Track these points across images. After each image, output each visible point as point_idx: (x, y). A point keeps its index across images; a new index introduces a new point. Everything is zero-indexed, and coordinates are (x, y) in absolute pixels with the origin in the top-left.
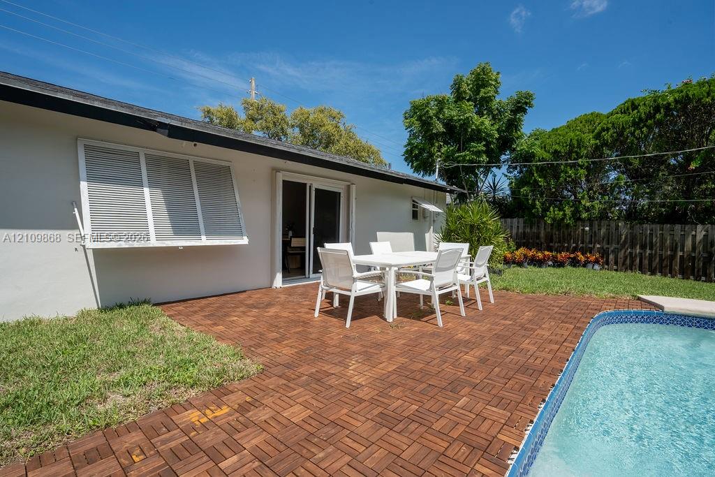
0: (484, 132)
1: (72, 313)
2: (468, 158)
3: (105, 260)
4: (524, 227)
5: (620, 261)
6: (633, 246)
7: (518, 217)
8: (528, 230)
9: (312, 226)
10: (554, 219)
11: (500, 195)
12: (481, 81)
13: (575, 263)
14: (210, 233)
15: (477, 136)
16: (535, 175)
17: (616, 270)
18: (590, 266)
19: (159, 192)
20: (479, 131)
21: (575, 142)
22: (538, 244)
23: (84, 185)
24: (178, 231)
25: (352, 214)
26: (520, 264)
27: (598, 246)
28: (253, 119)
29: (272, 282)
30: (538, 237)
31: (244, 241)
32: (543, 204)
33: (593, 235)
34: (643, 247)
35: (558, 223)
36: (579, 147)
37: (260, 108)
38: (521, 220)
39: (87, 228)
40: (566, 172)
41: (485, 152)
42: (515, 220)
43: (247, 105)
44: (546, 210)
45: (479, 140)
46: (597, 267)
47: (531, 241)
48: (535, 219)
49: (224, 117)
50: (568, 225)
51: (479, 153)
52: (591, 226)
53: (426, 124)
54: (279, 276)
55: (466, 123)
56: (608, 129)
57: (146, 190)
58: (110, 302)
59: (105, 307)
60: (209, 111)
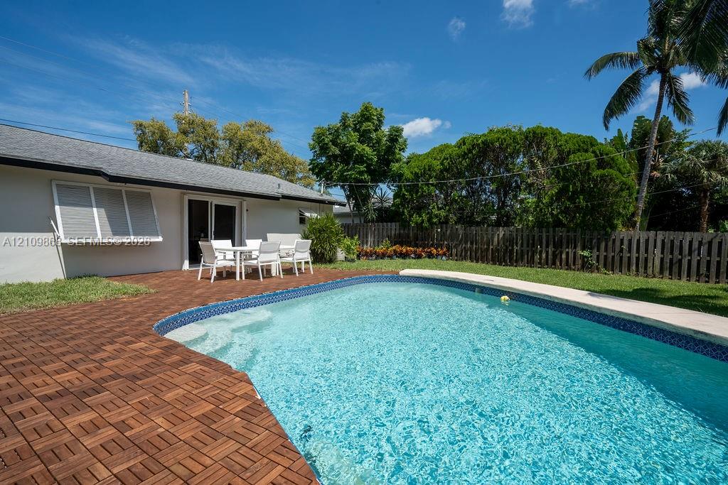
0: (365, 157)
1: (50, 281)
2: (353, 176)
3: (70, 251)
4: (400, 229)
5: (459, 254)
6: (466, 243)
7: (395, 222)
8: (402, 232)
9: (213, 230)
10: (416, 223)
11: (386, 205)
12: (365, 116)
13: (430, 256)
14: (136, 234)
15: (361, 159)
16: (403, 190)
17: (456, 260)
18: (440, 257)
19: (103, 211)
20: (362, 156)
21: (427, 167)
22: (408, 242)
23: (57, 208)
24: (115, 233)
25: (243, 221)
26: (390, 257)
27: (446, 243)
28: (185, 133)
29: (182, 267)
30: (409, 237)
31: (160, 239)
32: (409, 212)
33: (443, 234)
34: (472, 243)
35: (419, 226)
36: (429, 170)
37: (191, 123)
38: (398, 224)
39: (61, 233)
40: (423, 189)
41: (366, 172)
42: (393, 224)
43: (179, 120)
44: (411, 216)
45: (362, 162)
46: (444, 258)
47: (404, 240)
48: (405, 224)
49: (156, 131)
50: (426, 229)
51: (361, 173)
52: (441, 228)
53: (324, 149)
54: (187, 263)
55: (353, 148)
56: (447, 159)
57: (95, 210)
58: (72, 275)
59: (69, 278)
60: (141, 125)
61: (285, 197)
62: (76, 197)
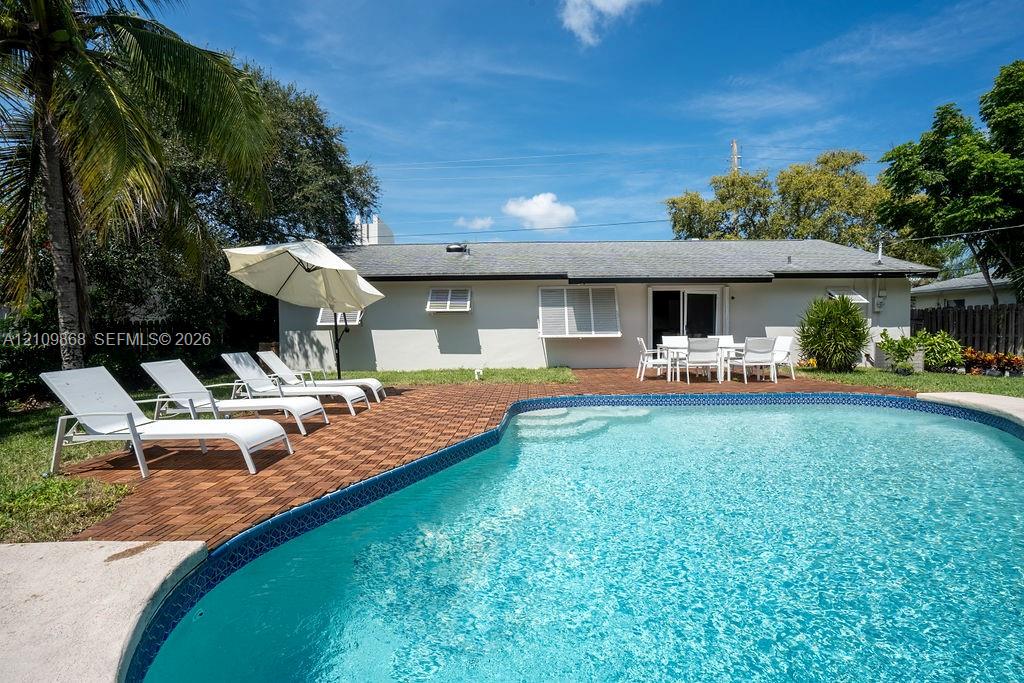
1: (537, 368)
3: (553, 345)
9: (685, 324)
14: (596, 330)
19: (572, 309)
23: (540, 308)
24: (580, 329)
25: (723, 313)
31: (619, 335)
39: (541, 328)
57: (566, 309)
58: (553, 365)
59: (549, 368)
60: (673, 203)
61: (778, 275)
62: (553, 299)
